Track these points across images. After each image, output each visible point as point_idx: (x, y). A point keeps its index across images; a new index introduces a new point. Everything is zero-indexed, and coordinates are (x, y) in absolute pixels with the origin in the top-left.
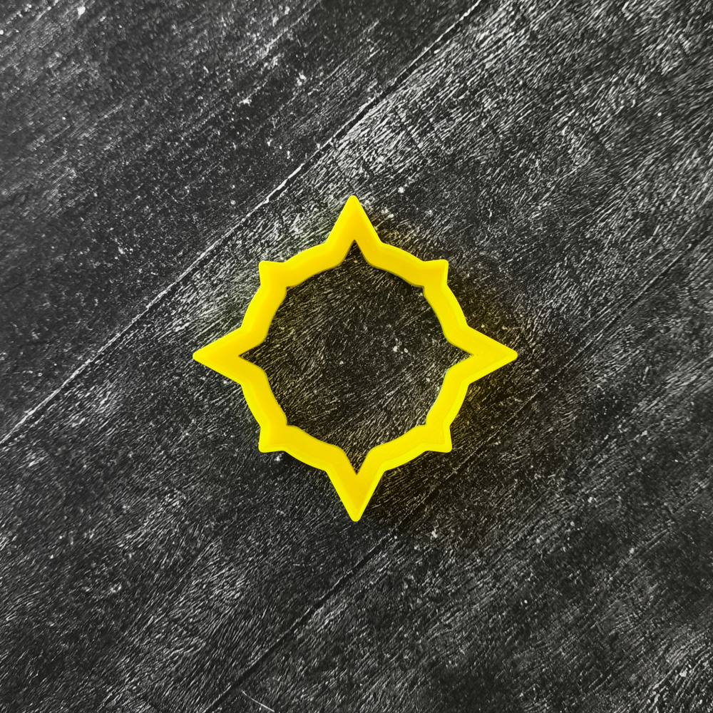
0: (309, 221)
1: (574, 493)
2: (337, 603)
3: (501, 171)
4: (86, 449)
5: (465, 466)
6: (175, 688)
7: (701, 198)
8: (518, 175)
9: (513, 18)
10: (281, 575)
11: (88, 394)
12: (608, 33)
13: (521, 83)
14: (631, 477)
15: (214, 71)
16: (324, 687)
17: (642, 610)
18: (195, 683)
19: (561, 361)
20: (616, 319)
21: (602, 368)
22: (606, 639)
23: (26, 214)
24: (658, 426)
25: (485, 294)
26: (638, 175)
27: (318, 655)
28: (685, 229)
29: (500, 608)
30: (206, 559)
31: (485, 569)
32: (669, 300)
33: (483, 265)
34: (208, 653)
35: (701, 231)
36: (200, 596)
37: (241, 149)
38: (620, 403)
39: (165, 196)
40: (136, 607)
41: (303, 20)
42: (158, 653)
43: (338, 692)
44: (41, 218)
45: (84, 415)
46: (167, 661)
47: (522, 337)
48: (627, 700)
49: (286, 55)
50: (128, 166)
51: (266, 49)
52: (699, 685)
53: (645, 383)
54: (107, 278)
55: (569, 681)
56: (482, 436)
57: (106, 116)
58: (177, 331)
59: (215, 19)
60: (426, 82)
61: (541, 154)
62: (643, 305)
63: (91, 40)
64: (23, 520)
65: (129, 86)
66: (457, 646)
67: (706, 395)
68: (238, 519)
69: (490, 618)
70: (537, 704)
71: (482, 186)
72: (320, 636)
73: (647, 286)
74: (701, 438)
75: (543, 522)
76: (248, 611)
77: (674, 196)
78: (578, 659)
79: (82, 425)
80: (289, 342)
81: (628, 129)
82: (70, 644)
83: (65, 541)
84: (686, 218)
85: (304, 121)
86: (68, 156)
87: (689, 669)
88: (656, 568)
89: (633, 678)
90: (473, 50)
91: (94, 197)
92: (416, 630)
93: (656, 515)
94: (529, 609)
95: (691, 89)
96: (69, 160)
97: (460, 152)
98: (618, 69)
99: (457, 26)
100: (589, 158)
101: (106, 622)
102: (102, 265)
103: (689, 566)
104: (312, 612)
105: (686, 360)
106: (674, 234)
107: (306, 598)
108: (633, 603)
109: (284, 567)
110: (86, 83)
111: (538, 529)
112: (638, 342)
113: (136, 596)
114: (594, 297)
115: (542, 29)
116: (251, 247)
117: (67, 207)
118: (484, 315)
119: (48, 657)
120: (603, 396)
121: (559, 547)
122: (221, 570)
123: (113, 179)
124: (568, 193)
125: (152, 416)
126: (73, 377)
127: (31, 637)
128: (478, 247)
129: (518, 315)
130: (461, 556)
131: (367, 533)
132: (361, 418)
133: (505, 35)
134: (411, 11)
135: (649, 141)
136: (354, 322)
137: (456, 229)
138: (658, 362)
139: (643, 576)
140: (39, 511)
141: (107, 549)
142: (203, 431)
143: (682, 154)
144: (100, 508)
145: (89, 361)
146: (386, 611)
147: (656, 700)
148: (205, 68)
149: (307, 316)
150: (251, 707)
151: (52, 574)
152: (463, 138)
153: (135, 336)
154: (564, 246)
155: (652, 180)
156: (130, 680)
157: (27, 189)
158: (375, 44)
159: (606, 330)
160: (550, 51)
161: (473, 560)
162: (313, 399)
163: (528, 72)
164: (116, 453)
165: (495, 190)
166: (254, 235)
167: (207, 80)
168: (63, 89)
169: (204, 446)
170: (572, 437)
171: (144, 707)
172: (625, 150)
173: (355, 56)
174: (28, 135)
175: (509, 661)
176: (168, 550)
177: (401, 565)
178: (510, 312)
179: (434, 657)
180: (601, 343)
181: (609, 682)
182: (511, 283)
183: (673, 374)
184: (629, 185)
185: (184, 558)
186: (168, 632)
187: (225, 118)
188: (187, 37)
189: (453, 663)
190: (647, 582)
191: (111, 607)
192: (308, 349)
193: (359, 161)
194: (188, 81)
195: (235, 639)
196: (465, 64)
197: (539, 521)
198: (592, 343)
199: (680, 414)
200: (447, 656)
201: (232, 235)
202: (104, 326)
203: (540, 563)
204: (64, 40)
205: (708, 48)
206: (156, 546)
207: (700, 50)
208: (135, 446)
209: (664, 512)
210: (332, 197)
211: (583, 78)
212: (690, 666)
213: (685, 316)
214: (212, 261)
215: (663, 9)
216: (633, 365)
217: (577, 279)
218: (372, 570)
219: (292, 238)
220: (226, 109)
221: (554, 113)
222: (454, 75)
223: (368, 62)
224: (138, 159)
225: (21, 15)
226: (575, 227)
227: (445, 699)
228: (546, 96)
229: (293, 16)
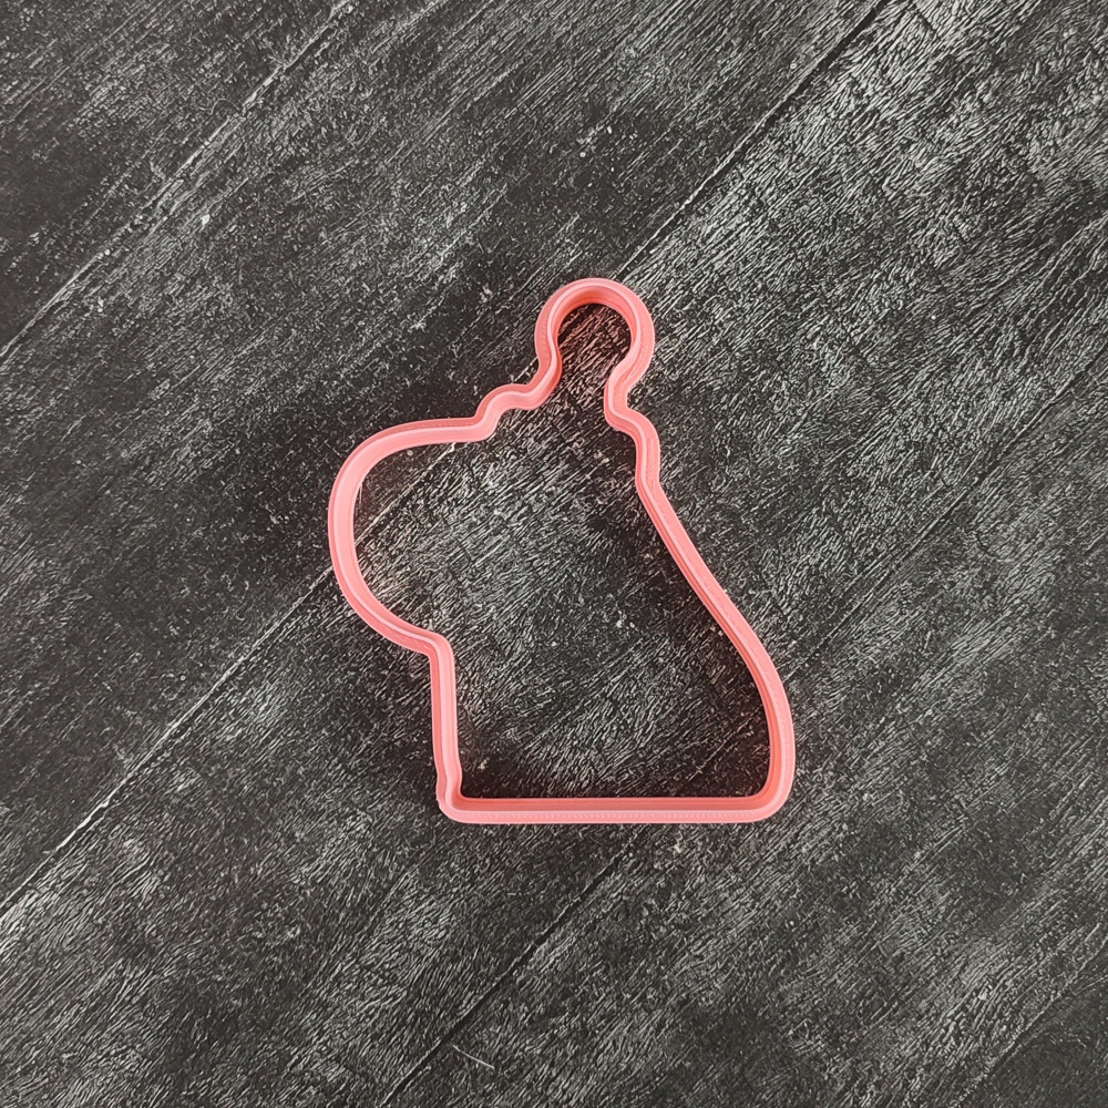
0: (505, 472)
1: (845, 790)
2: (563, 937)
3: (739, 399)
4: (246, 767)
5: (712, 763)
6: (373, 1047)
7: (988, 420)
8: (760, 403)
9: (747, 203)
10: (493, 908)
11: (244, 699)
12: (865, 217)
13: (760, 286)
14: (914, 766)
15: (377, 289)
16: (553, 1037)
17: (932, 925)
18: (397, 1039)
19: (822, 630)
20: (889, 575)
21: (874, 635)
22: (890, 961)
23: (152, 480)
24: (944, 703)
25: (726, 552)
26: (910, 395)
27: (543, 999)
28: (970, 458)
29: (761, 932)
30: (400, 892)
31: (741, 887)
32: (952, 547)
33: (721, 515)
34: (410, 1003)
35: (990, 461)
36: (396, 937)
37: (416, 385)
38: (899, 677)
39: (325, 449)
40: (319, 953)
41: (484, 218)
42: (350, 1007)
43: (570, 1041)
44: (172, 484)
45: (241, 725)
46: (361, 1015)
47: (774, 602)
48: (916, 1030)
49: (465, 265)
50: (276, 414)
51: (439, 258)
52: (1002, 1008)
53: (927, 651)
54: (258, 554)
55: (847, 1014)
56: (730, 725)
57: (244, 352)
58: (349, 615)
59: (373, 222)
60: (641, 291)
61: (788, 374)
62: (922, 556)
63: (219, 257)
64: (175, 855)
65: (272, 313)
66: (711, 980)
67: (1002, 662)
68: (437, 842)
69: (749, 945)
70: (809, 1043)
71: (716, 418)
72: (545, 977)
73: (925, 533)
74: (998, 715)
75: (809, 826)
76: (456, 952)
77: (956, 418)
78: (857, 987)
79: (239, 738)
80: (488, 622)
81: (894, 337)
82: (243, 1001)
83: (228, 879)
84: (971, 445)
85: (493, 347)
86: (200, 405)
87: (990, 990)
88: (947, 874)
89: (923, 1004)
90: (698, 248)
91: (237, 455)
92: (661, 964)
93: (945, 810)
94: (796, 931)
95: (972, 283)
96: (201, 409)
97: (687, 377)
98: (879, 264)
99: (677, 218)
100: (848, 376)
101: (284, 972)
102: (251, 538)
103: (986, 869)
104: (533, 949)
105: (977, 621)
106: (957, 466)
107: (526, 933)
108: (921, 917)
109: (496, 898)
110: (217, 311)
111: (804, 835)
112: (917, 601)
113: (318, 940)
114: (860, 549)
115: (784, 216)
116: (435, 507)
117: (203, 469)
118: (726, 577)
119: (218, 1017)
120: (876, 670)
121: (830, 856)
122: (420, 904)
123: (258, 430)
124: (824, 421)
125: (324, 721)
126: (223, 679)
127: (195, 993)
128: (715, 493)
129: (768, 576)
130: (712, 873)
131: (596, 852)
132: (581, 711)
133: (739, 225)
134: (619, 201)
135: (921, 351)
136: (567, 594)
137: (686, 472)
138: (942, 625)
139: (933, 885)
140: (194, 845)
141: (281, 885)
142: (389, 736)
143: (963, 366)
144: (268, 836)
145: (242, 658)
146: (623, 943)
147: (951, 1029)
148: (364, 285)
149: (509, 589)
150: (467, 1064)
151: (215, 918)
152: (690, 359)
153: (297, 624)
154: (822, 488)
155: (927, 400)
156: (319, 1039)
157: (151, 448)
158: (576, 245)
159: (877, 589)
160: (795, 244)
161: (726, 877)
162: (522, 691)
163: (768, 272)
164: (283, 770)
165: (732, 422)
166: (438, 492)
167: (368, 300)
168: (188, 320)
169: (390, 755)
170: (841, 722)
171: (337, 1070)
172: (891, 364)
173: (552, 261)
174: (149, 380)
175: (774, 995)
176: (354, 884)
177: (639, 888)
178: (758, 572)
179: (684, 995)
180: (872, 605)
181: (895, 1011)
182: (757, 536)
183: (961, 639)
184: (899, 407)
185: (374, 892)
186: (360, 980)
187: (394, 348)
188: (340, 247)
189: (707, 1000)
190: (936, 892)
191: (290, 955)
192: (513, 630)
193: (563, 394)
194: (344, 303)
195: (442, 985)
196: (689, 265)
197: (804, 826)
198: (860, 606)
199: (971, 687)
200: (700, 992)
201: (411, 494)
202: (259, 614)
203: (808, 876)
204: (185, 258)
205: (990, 231)
206: (339, 880)
207: (981, 234)
208: (305, 760)
209: (955, 806)
210: (532, 440)
211: (837, 276)
212: (990, 987)
213: (973, 567)
214: (388, 527)
215: (932, 184)
216: (913, 630)
217: (839, 526)
218: (603, 896)
219: (486, 494)
220: (395, 337)
221: (802, 322)
222: (676, 280)
223: (568, 268)
224: (287, 404)
225: (130, 230)
226: (834, 463)
227: (701, 1043)
228: (792, 301)
229: (471, 213)
